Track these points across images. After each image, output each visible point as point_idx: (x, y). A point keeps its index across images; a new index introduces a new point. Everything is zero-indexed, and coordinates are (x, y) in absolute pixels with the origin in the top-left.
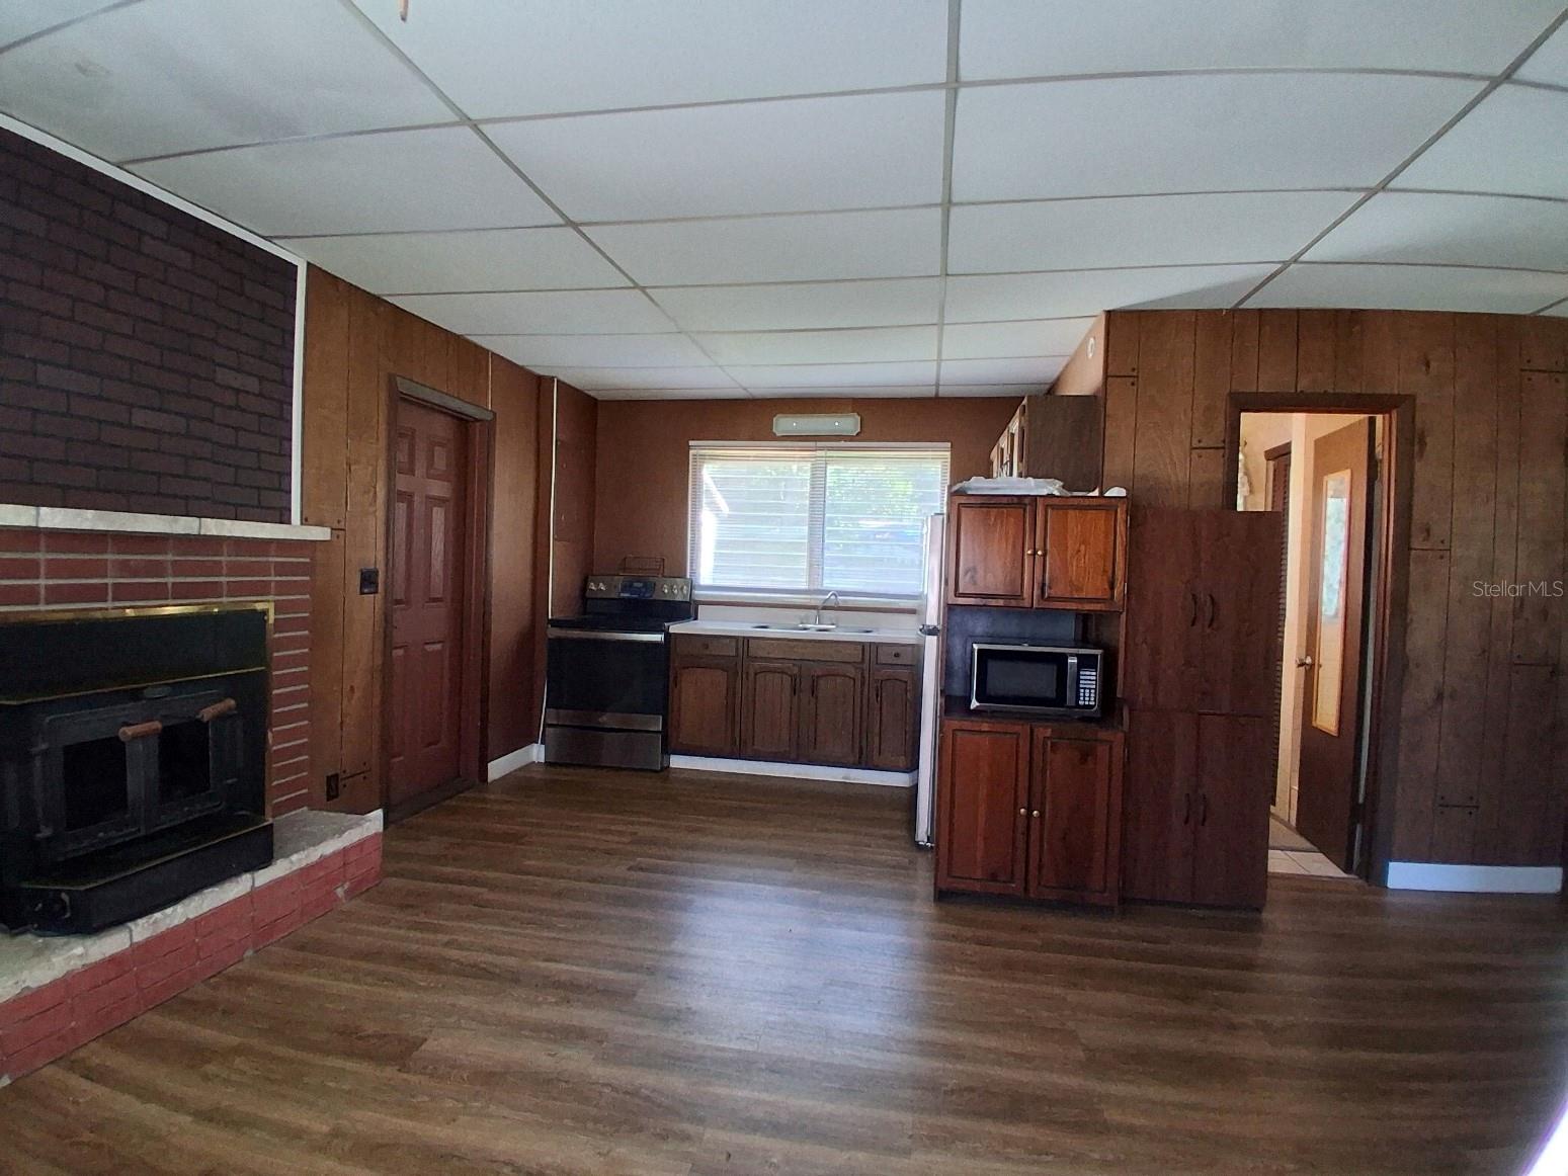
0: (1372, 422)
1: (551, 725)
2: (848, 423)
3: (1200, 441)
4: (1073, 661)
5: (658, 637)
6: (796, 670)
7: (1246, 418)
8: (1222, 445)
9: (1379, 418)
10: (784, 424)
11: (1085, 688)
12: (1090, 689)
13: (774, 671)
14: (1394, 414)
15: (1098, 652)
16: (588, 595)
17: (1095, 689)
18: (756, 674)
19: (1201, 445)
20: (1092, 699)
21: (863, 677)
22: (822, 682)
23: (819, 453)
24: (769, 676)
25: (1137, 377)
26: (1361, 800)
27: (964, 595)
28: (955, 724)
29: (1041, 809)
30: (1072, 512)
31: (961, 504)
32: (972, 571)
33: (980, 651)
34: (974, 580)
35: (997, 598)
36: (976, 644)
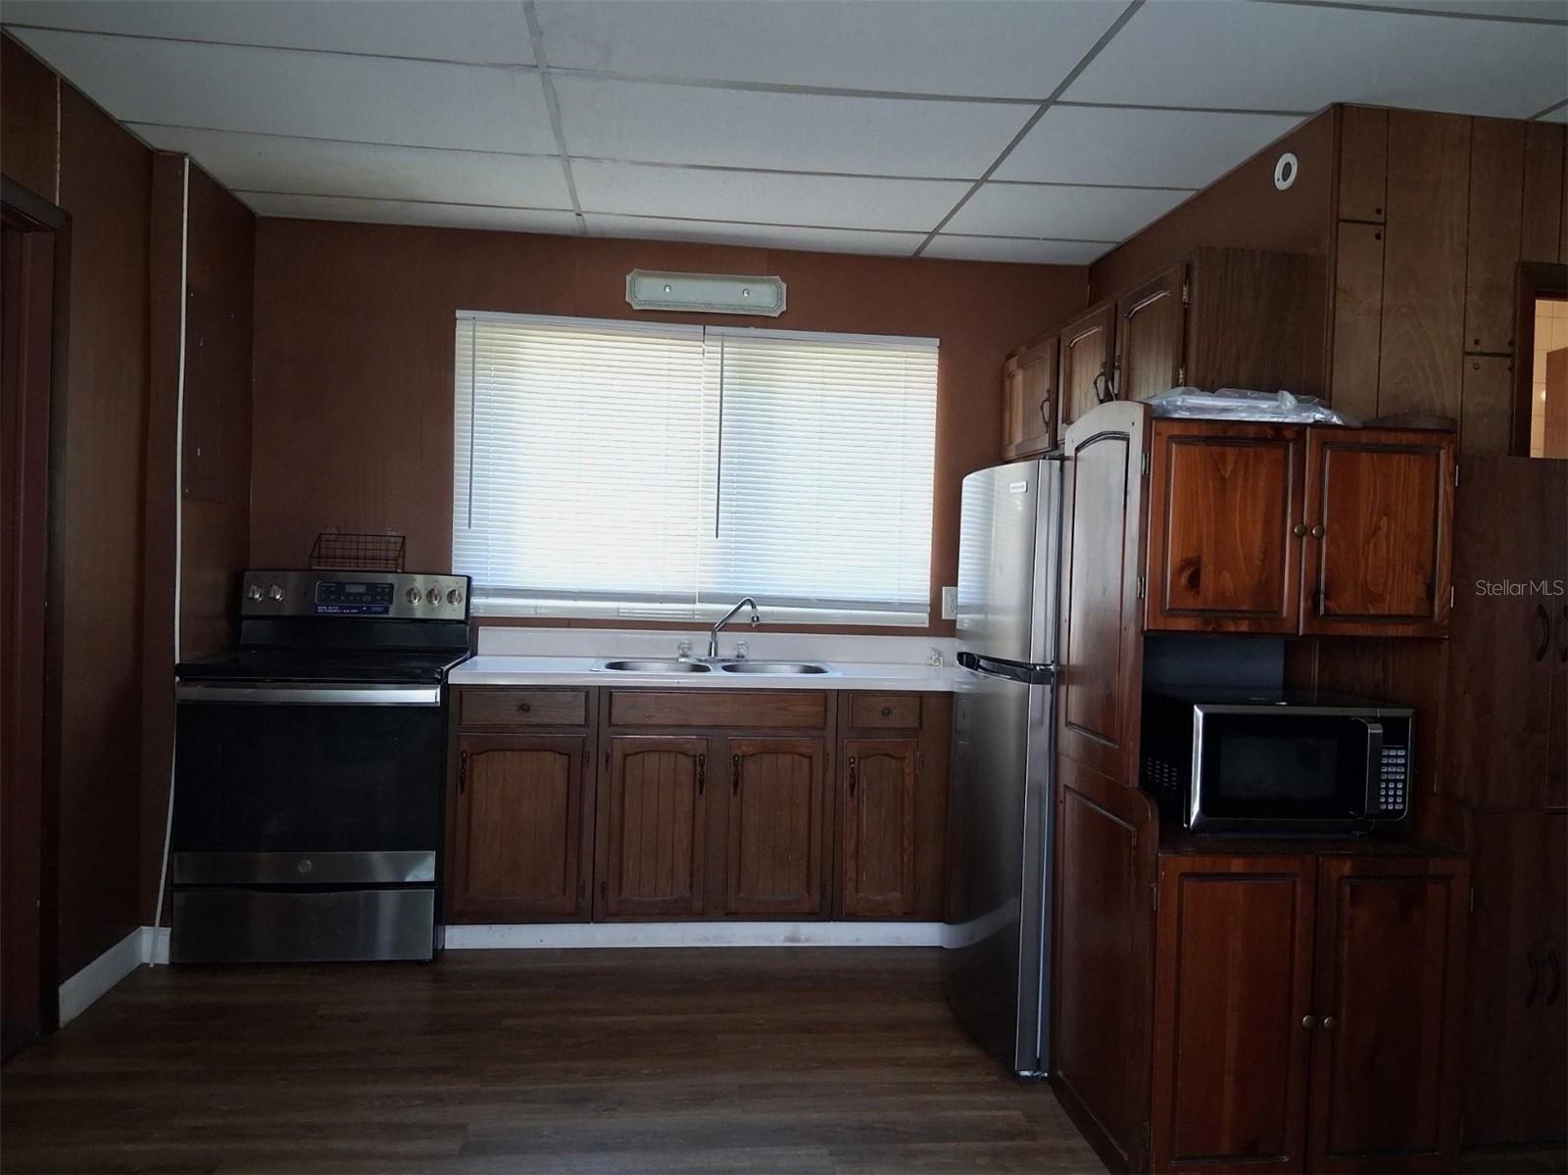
1: (182, 887)
2: (765, 295)
3: (1477, 342)
4: (1375, 729)
5: (429, 696)
6: (701, 748)
7: (1542, 306)
8: (1507, 350)
10: (648, 289)
11: (1388, 781)
12: (1396, 781)
13: (657, 749)
15: (1407, 712)
16: (246, 610)
17: (1404, 781)
18: (626, 756)
19: (1479, 349)
20: (1399, 800)
21: (826, 755)
22: (750, 767)
24: (652, 760)
25: (1385, 224)
27: (1175, 612)
28: (1185, 863)
29: (1335, 1015)
30: (1364, 456)
31: (1172, 438)
32: (1192, 572)
33: (1206, 717)
34: (1194, 581)
35: (1236, 615)
36: (1201, 703)
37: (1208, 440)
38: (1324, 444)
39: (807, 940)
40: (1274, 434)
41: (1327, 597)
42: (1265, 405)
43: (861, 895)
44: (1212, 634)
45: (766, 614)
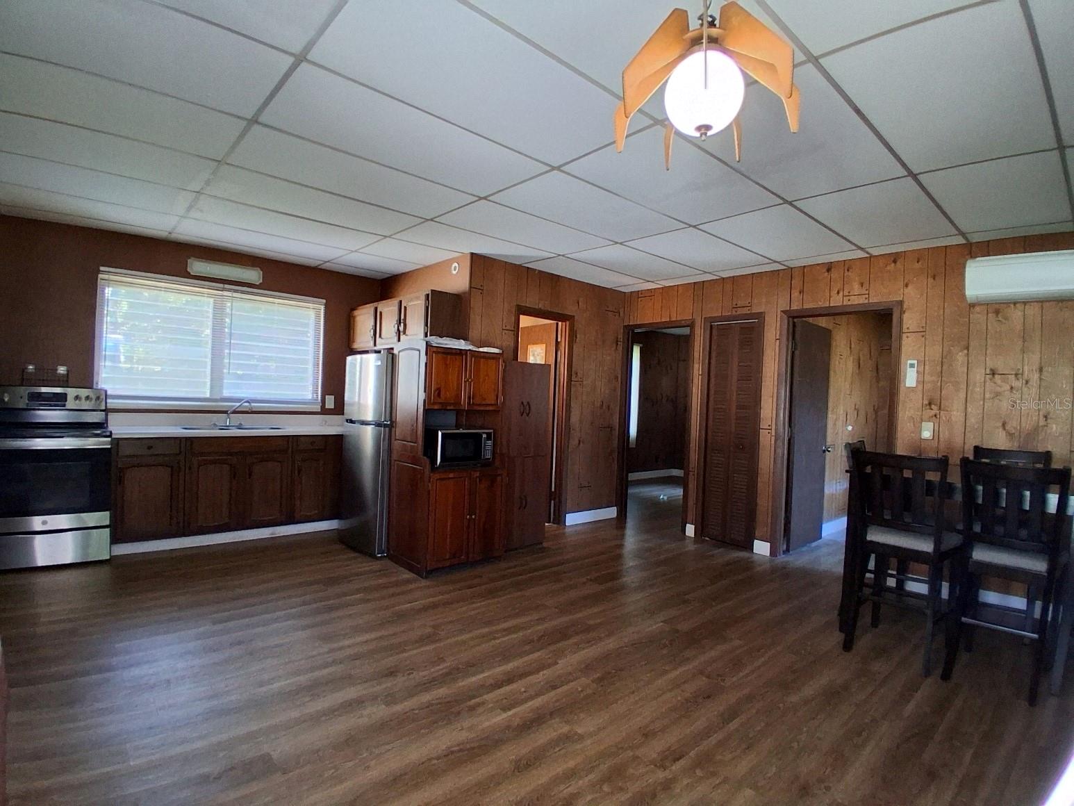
0: (557, 324)
2: (254, 275)
3: (506, 326)
4: (484, 436)
8: (514, 328)
9: (560, 323)
10: (198, 266)
11: (487, 450)
12: (489, 450)
14: (568, 323)
15: (491, 431)
17: (491, 450)
18: (199, 466)
19: (506, 328)
20: (490, 455)
22: (256, 467)
23: (226, 293)
24: (211, 467)
25: (483, 290)
26: (553, 490)
27: (434, 403)
28: (437, 476)
29: (475, 514)
30: (482, 360)
31: (434, 352)
32: (439, 390)
33: (442, 434)
34: (439, 395)
35: (450, 404)
36: (441, 430)
37: (443, 353)
38: (472, 356)
39: (279, 533)
40: (461, 352)
41: (473, 399)
42: (456, 343)
43: (302, 513)
44: (444, 409)
45: (255, 407)
